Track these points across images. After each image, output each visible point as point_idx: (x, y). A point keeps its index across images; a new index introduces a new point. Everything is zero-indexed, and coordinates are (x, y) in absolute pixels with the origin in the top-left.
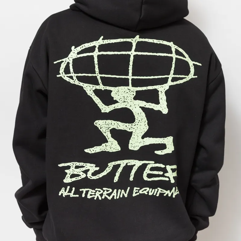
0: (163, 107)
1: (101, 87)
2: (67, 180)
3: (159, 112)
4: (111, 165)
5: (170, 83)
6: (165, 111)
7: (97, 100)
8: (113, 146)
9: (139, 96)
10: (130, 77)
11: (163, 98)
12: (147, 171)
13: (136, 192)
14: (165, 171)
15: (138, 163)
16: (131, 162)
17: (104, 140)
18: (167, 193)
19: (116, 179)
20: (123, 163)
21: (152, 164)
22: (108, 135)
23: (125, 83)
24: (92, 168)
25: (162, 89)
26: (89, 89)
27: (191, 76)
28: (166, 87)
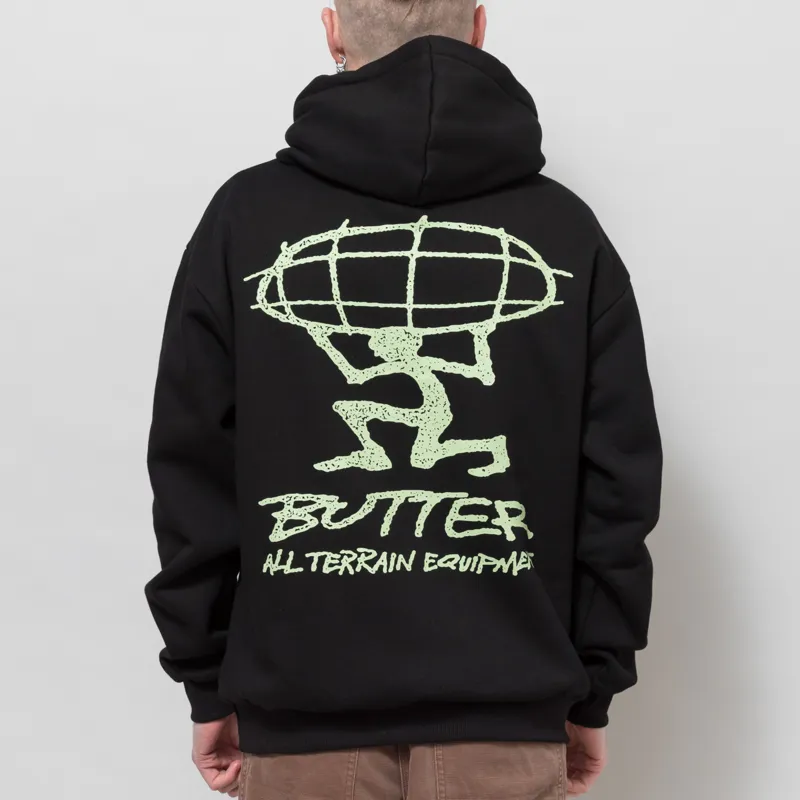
0: (483, 370)
1: (346, 328)
2: (278, 535)
3: (476, 382)
4: (373, 498)
5: (498, 318)
6: (488, 379)
7: (337, 357)
8: (374, 458)
9: (430, 347)
10: (410, 305)
11: (482, 349)
12: (454, 515)
13: (431, 562)
14: (492, 513)
15: (431, 499)
16: (417, 496)
17: (355, 445)
18: (500, 564)
19: (385, 530)
20: (399, 497)
21: (462, 499)
22: (363, 433)
23: (398, 318)
24: (331, 503)
25: (481, 332)
26: (319, 333)
27: (550, 300)
28: (490, 326)
